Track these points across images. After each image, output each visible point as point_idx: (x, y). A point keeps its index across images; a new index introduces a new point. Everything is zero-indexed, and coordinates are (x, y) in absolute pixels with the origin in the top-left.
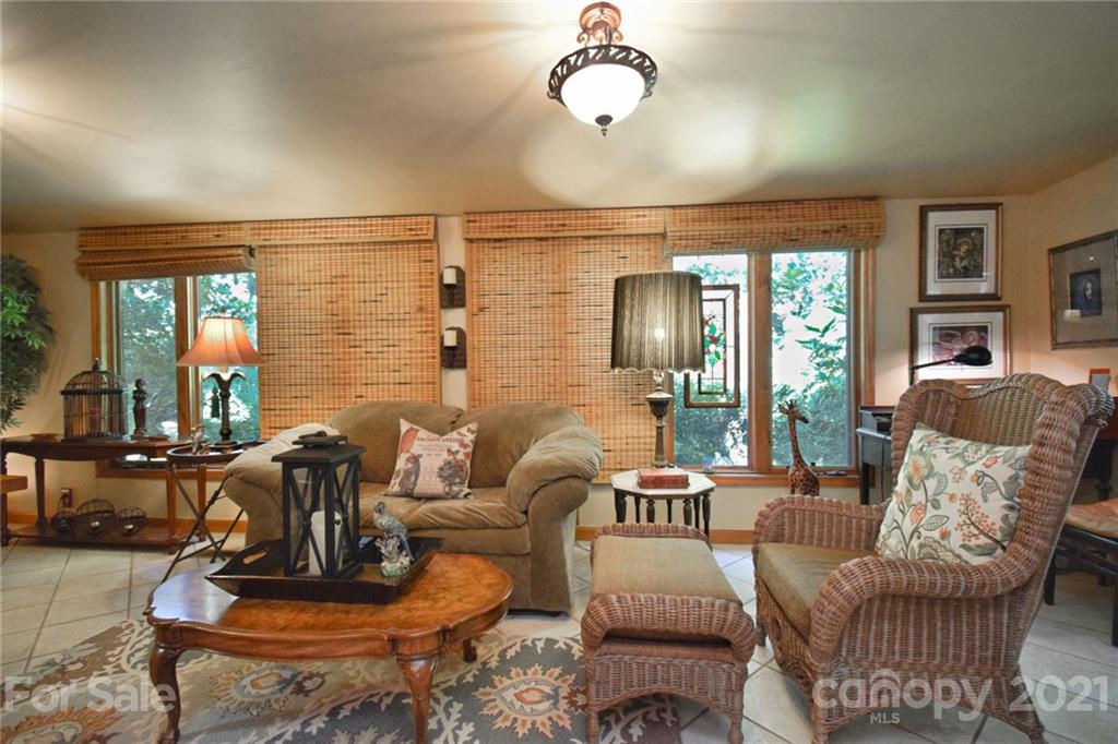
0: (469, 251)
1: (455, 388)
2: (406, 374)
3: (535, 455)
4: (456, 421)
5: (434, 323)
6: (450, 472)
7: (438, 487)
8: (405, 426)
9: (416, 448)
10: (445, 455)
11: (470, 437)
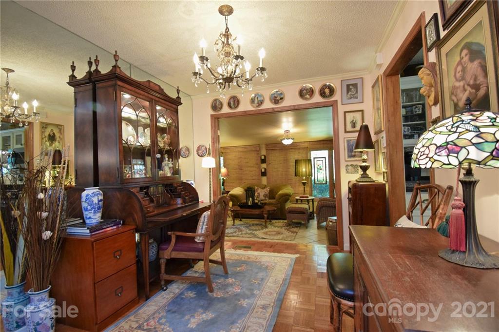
0: (267, 151)
1: (264, 180)
2: (254, 178)
3: (281, 192)
4: (265, 187)
5: (260, 167)
6: (265, 196)
7: (263, 198)
8: (256, 188)
9: (259, 191)
10: (264, 193)
11: (268, 190)
